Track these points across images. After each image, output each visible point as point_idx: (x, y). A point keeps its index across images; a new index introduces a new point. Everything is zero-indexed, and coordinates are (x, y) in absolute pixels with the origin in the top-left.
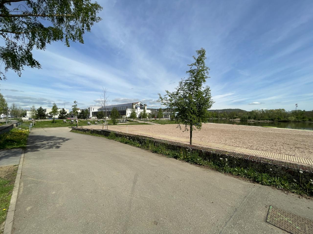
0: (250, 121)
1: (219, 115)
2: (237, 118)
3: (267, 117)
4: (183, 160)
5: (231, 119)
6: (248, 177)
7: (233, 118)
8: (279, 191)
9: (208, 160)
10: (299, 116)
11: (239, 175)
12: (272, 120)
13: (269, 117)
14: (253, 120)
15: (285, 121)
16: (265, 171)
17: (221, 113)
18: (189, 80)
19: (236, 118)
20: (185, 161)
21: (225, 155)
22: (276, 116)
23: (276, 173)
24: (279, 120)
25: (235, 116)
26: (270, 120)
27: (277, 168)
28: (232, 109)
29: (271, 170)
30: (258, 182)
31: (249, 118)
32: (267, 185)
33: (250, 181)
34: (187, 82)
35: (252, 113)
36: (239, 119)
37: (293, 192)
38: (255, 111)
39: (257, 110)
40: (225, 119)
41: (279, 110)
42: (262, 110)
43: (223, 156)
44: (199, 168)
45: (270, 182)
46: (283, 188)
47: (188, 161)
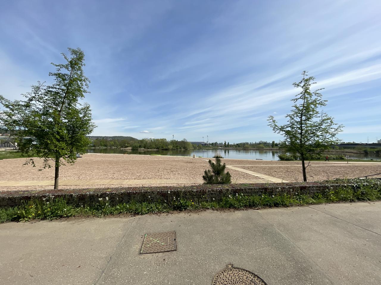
0: (141, 150)
1: (108, 144)
2: (129, 147)
3: (154, 146)
4: (35, 218)
5: (122, 148)
6: (130, 212)
7: (124, 147)
8: (154, 216)
9: (82, 206)
10: (175, 145)
11: (121, 212)
12: (158, 148)
13: (156, 146)
14: (143, 149)
15: (166, 150)
16: (145, 200)
17: (111, 141)
18: (56, 88)
19: (127, 147)
20: (39, 219)
21: (106, 194)
22: (160, 144)
23: (153, 199)
24: (163, 148)
25: (127, 145)
26: (156, 149)
27: (154, 194)
28: (124, 136)
29: (149, 197)
30: (138, 214)
31: (140, 147)
32: (146, 213)
33: (131, 216)
34: (51, 89)
35: (142, 141)
36: (130, 148)
37: (164, 212)
38: (145, 139)
39: (147, 139)
40: (116, 147)
41: (162, 140)
42: (151, 139)
43: (103, 195)
44: (65, 222)
45: (148, 210)
46: (158, 211)
47: (44, 218)
